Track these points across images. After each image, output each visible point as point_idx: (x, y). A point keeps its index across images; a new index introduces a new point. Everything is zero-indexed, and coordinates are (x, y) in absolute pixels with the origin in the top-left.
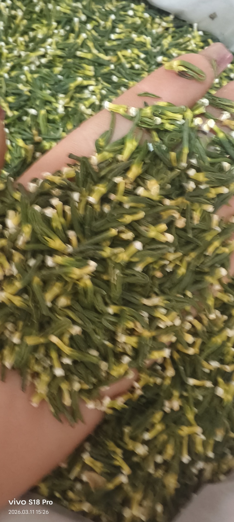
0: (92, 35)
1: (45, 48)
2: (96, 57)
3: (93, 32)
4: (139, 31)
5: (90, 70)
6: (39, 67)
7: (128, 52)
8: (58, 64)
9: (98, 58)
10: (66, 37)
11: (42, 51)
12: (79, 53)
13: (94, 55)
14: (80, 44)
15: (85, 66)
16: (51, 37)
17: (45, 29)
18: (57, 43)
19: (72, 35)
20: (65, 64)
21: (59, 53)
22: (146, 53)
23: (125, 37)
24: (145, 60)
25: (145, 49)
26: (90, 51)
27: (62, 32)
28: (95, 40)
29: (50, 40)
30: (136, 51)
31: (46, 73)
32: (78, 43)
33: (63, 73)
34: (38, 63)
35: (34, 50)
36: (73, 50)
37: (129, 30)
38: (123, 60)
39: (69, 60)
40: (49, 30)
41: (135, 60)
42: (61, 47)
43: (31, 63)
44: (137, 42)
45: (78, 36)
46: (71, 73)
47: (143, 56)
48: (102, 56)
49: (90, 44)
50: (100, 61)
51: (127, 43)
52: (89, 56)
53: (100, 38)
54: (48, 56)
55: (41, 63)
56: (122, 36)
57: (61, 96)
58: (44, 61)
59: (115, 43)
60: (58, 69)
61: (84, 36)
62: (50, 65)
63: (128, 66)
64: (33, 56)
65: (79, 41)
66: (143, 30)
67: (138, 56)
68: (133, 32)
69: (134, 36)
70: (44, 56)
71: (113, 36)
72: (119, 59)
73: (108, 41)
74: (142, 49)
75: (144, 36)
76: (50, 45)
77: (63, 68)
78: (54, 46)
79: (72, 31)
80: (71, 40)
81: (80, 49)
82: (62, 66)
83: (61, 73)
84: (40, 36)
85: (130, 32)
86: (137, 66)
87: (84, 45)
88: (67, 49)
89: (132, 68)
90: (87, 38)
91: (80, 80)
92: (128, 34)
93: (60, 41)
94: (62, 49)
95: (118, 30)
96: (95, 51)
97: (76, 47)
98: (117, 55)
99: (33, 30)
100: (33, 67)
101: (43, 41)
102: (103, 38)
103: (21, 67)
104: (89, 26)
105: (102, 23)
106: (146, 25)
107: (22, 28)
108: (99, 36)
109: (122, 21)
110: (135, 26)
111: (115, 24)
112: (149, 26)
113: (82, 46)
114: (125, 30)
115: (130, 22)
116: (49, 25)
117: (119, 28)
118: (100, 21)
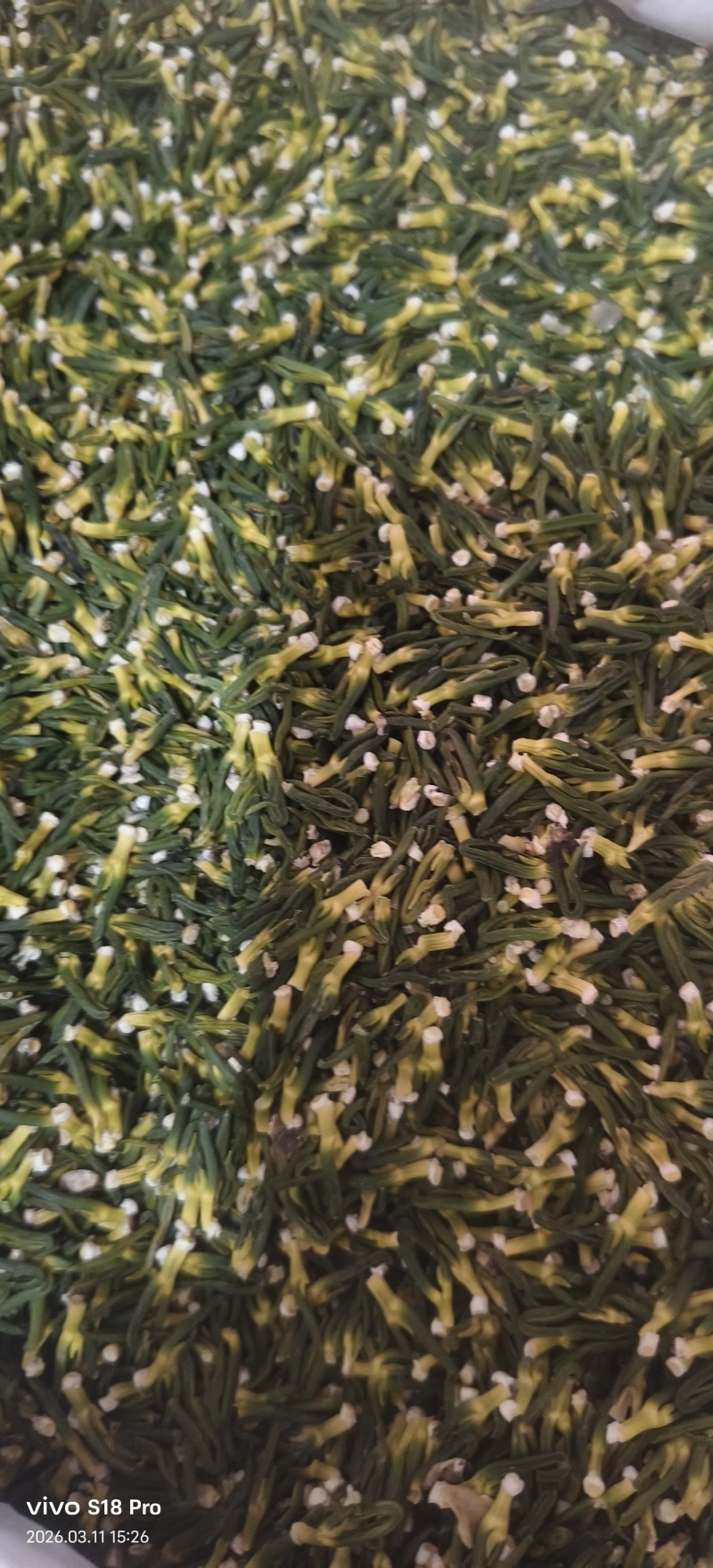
0: (447, 144)
1: (300, 199)
2: (459, 216)
3: (449, 134)
4: (594, 115)
5: (444, 267)
6: (286, 265)
7: (563, 189)
8: (343, 253)
9: (470, 216)
10: (367, 162)
11: (294, 212)
12: (405, 217)
13: (453, 209)
14: (408, 182)
15: (428, 254)
16: (320, 161)
17: (300, 139)
18: (339, 183)
19: (384, 152)
20: (366, 252)
21: (346, 216)
22: (619, 188)
23: (552, 145)
24: (617, 213)
25: (615, 175)
26: (440, 198)
27: (354, 145)
28: (453, 160)
29: (315, 175)
30: (587, 186)
31: (307, 283)
32: (403, 177)
33: (361, 279)
34: (283, 255)
35: (269, 211)
36: (388, 202)
37: (563, 114)
38: (548, 223)
39: (378, 238)
40: (312, 142)
41: (581, 218)
42: (349, 194)
43: (263, 255)
44: (588, 156)
45: (401, 158)
46: (383, 279)
47: (607, 200)
48: (478, 206)
49: (442, 176)
50: (475, 226)
51: (554, 161)
52: (438, 218)
53: (468, 150)
54: (310, 227)
55: (293, 254)
56: (540, 139)
57: (354, 361)
58: (301, 245)
60: (344, 272)
61: (422, 153)
62: (321, 259)
63: (563, 240)
64: (268, 228)
65: (408, 171)
66: (607, 110)
67: (593, 202)
68: (575, 122)
69: (580, 137)
70: (299, 229)
72: (533, 218)
74: (606, 177)
75: (612, 135)
76: (316, 190)
77: (360, 263)
78: (329, 194)
79: (386, 136)
80: (383, 171)
81: (409, 195)
82: (355, 256)
83: (352, 279)
84: (285, 162)
85: (565, 122)
86: (591, 239)
87: (421, 180)
88: (368, 200)
89: (577, 244)
90: (433, 159)
91: (414, 304)
92: (561, 131)
93: (347, 176)
94: (355, 202)
95: (525, 120)
96: (454, 195)
97: (396, 191)
98: (527, 206)
99: (262, 141)
100: (269, 269)
101: (298, 176)
102: (480, 151)
103: (232, 270)
104: (436, 117)
105: (476, 100)
106: (614, 94)
107: (227, 137)
108: (466, 143)
109: (539, 89)
110: (582, 101)
111: (515, 100)
112: (625, 96)
113: (415, 186)
114: (547, 117)
115: (563, 89)
116: (311, 123)
117: (532, 114)
118: (469, 95)
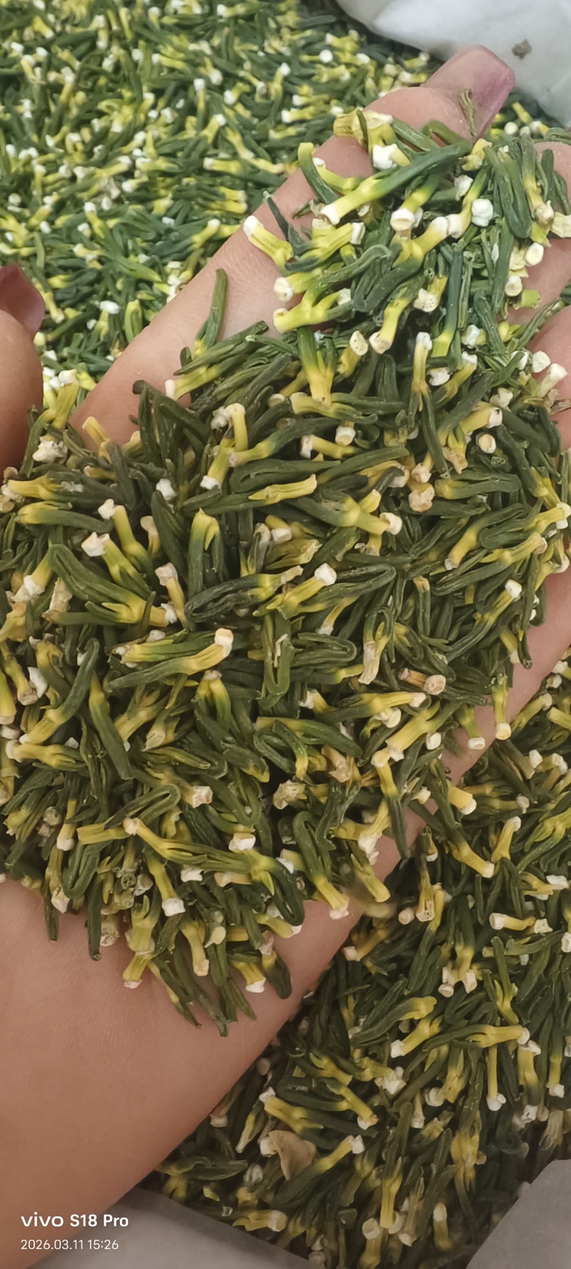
0: (238, 116)
1: (130, 154)
2: (249, 169)
3: (240, 109)
4: (348, 97)
5: (236, 200)
6: (118, 201)
8: (162, 192)
9: (256, 170)
10: (180, 127)
11: (123, 163)
12: (209, 163)
13: (245, 163)
14: (210, 140)
15: (223, 190)
16: (143, 127)
17: (128, 111)
18: (157, 141)
19: (191, 121)
20: (179, 191)
21: (163, 164)
23: (315, 116)
26: (235, 156)
27: (168, 114)
28: (245, 128)
29: (140, 137)
31: (134, 214)
32: (206, 137)
33: (174, 211)
34: (115, 193)
35: (104, 162)
36: (195, 155)
37: (326, 97)
39: (190, 181)
40: (136, 111)
42: (167, 149)
43: (100, 193)
45: (205, 123)
46: (192, 209)
48: (263, 164)
49: (235, 138)
50: (259, 177)
51: (319, 128)
52: (233, 168)
53: (255, 121)
54: (137, 173)
55: (123, 192)
56: (307, 114)
57: (173, 265)
58: (129, 186)
59: (292, 131)
60: (162, 205)
61: (218, 120)
62: (145, 195)
64: (105, 175)
65: (209, 133)
66: (357, 93)
68: (334, 102)
69: (336, 110)
70: (129, 174)
71: (287, 116)
73: (275, 128)
76: (141, 148)
77: (174, 199)
78: (150, 149)
79: (191, 110)
80: (190, 133)
81: (211, 152)
82: (170, 195)
83: (168, 212)
84: (117, 128)
85: (327, 103)
87: (219, 140)
88: (180, 154)
90: (227, 125)
91: (213, 225)
92: (323, 107)
93: (164, 137)
94: (171, 155)
95: (297, 100)
96: (246, 155)
97: (201, 147)
99: (100, 114)
100: (106, 204)
101: (127, 138)
102: (264, 122)
103: (79, 205)
104: (230, 96)
105: (260, 85)
106: (363, 82)
107: (74, 112)
108: (254, 116)
109: (307, 78)
110: (338, 87)
111: (290, 85)
112: (370, 83)
113: (215, 145)
114: (314, 98)
115: (325, 78)
116: (137, 101)
117: (301, 95)
118: (255, 81)
